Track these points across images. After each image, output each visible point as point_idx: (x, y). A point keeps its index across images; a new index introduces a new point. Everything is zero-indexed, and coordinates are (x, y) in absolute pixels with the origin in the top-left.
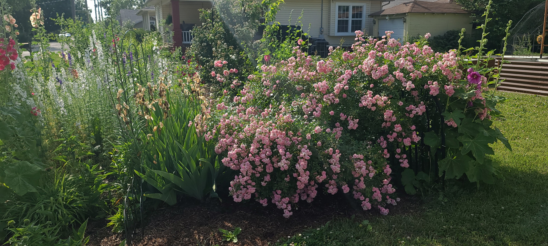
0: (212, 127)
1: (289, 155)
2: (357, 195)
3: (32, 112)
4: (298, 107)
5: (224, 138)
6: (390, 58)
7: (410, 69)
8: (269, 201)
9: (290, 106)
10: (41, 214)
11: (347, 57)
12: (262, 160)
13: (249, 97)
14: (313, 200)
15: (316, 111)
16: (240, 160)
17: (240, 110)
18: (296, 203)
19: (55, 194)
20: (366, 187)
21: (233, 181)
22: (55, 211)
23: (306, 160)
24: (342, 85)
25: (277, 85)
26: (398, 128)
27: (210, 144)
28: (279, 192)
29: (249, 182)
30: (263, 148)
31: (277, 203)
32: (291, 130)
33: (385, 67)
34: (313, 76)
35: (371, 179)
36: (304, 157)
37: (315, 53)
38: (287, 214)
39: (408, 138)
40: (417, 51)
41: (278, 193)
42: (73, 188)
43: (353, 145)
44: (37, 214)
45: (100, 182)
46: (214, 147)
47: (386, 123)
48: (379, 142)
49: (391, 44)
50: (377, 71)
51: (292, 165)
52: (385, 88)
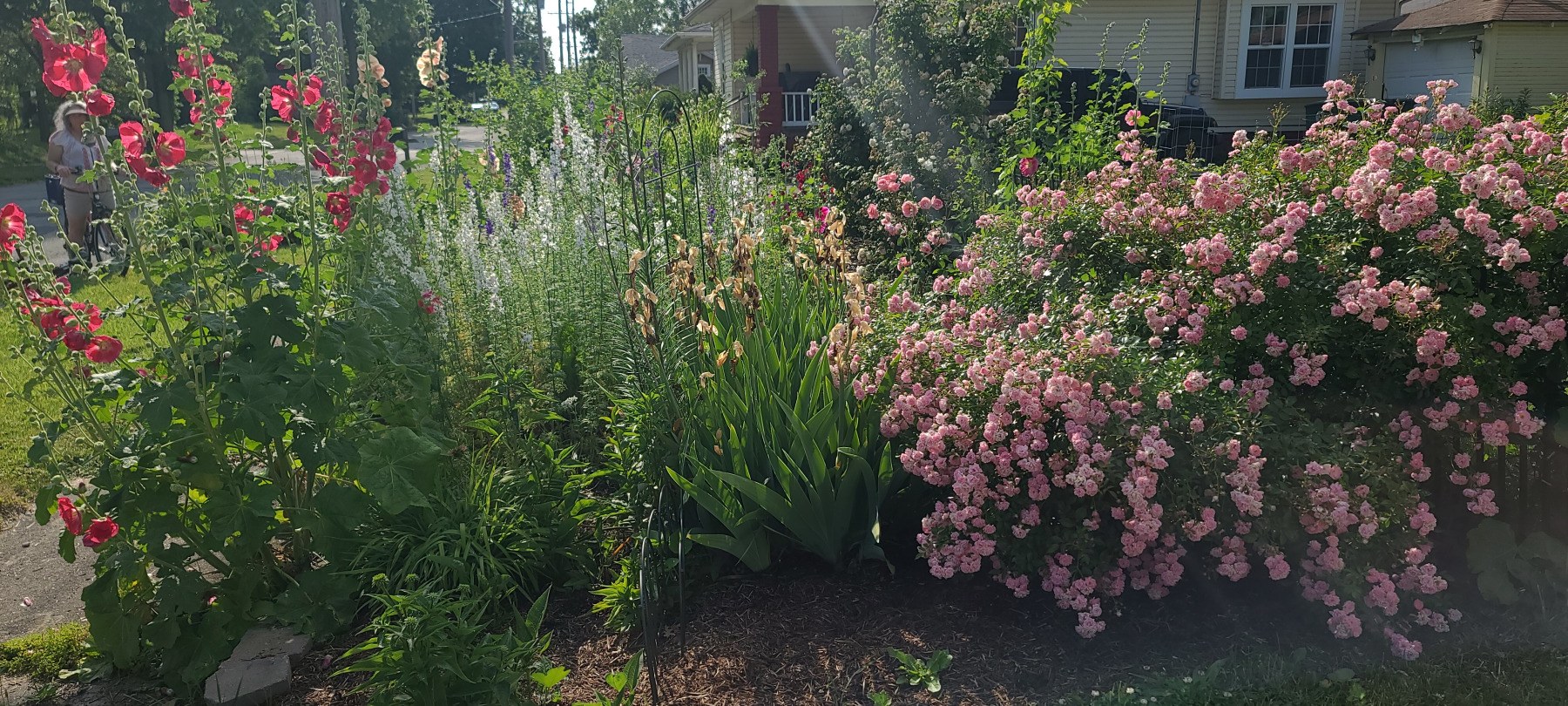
0: (874, 359)
1: (1101, 452)
2: (1311, 591)
3: (422, 304)
4: (1129, 311)
5: (910, 392)
6: (1445, 164)
7: (1515, 200)
8: (1035, 584)
9: (1105, 307)
10: (437, 566)
11: (1294, 164)
12: (1020, 463)
13: (980, 279)
14: (1167, 592)
15: (1189, 325)
16: (951, 457)
17: (952, 315)
18: (1116, 597)
19: (469, 515)
20: (1347, 566)
21: (930, 516)
22: (471, 559)
23: (1153, 470)
24: (1276, 249)
25: (1066, 244)
26: (1465, 388)
27: (865, 410)
28: (1066, 559)
29: (978, 522)
30: (1021, 427)
31: (1058, 591)
32: (1108, 380)
33: (1425, 194)
34: (1179, 219)
35: (1365, 542)
36: (1148, 461)
37: (1188, 151)
38: (1089, 626)
39: (1498, 422)
40: (1539, 144)
41: (1061, 562)
42: (512, 503)
43: (1305, 434)
44: (430, 564)
45: (576, 495)
46: (879, 416)
47: (1422, 371)
48: (1393, 430)
49: (1448, 122)
50: (1398, 207)
51: (1109, 483)
52: (1426, 263)
